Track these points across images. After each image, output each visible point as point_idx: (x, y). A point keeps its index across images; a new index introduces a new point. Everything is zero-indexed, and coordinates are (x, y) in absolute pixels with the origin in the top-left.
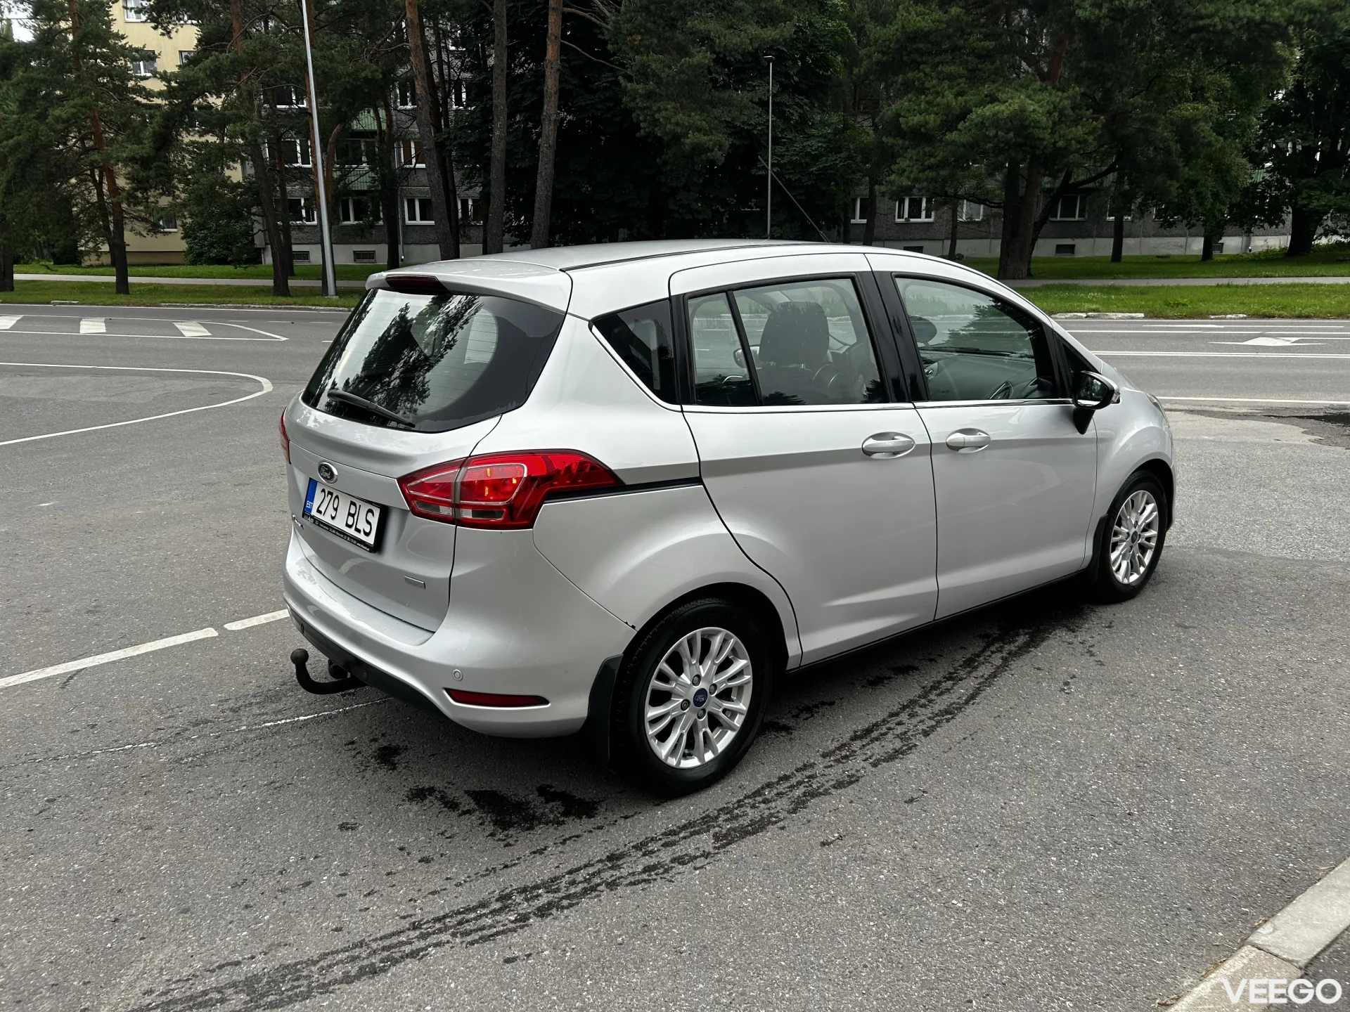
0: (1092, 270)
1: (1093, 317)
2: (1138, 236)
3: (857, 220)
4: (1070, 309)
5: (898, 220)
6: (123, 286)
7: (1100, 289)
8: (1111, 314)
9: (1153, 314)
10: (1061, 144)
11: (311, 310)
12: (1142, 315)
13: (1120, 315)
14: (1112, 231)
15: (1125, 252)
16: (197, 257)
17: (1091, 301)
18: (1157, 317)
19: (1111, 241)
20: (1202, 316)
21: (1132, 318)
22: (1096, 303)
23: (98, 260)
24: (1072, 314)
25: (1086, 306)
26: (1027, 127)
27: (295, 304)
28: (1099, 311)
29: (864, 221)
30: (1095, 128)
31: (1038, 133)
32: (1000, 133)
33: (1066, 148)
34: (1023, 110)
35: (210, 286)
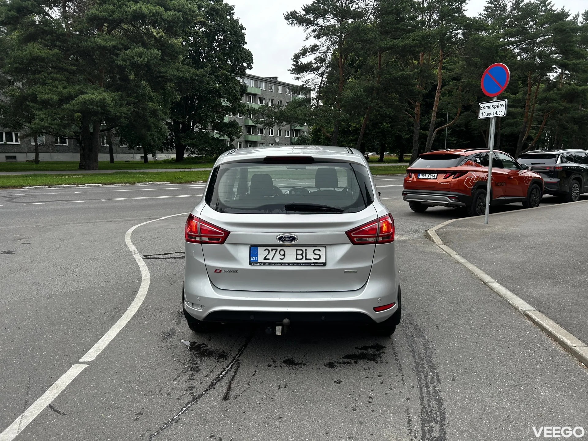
1: (151, 184)
2: (118, 153)
9: (172, 182)
10: (118, 114)
12: (169, 183)
13: (161, 183)
14: (108, 150)
15: (115, 160)
17: (148, 178)
18: (174, 183)
19: (108, 155)
20: (189, 182)
21: (166, 184)
22: (150, 178)
24: (143, 183)
25: (144, 180)
26: (105, 106)
28: (152, 182)
30: (130, 109)
31: (109, 109)
32: (95, 107)
33: (120, 116)
34: (104, 99)
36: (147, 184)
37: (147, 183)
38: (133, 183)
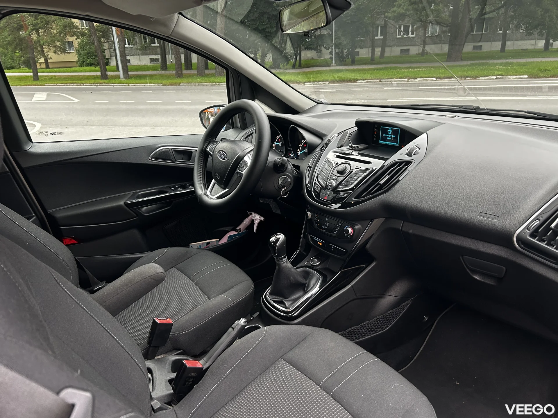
0: (491, 56)
1: (499, 78)
2: (513, 40)
3: (379, 37)
4: (487, 74)
5: (398, 36)
6: (36, 77)
7: (501, 64)
8: (509, 77)
9: (532, 76)
11: (111, 86)
12: (527, 76)
13: (514, 77)
14: (501, 38)
15: (507, 48)
16: (82, 64)
17: (498, 70)
18: (534, 77)
19: (500, 43)
21: (521, 78)
22: (501, 71)
23: (40, 66)
24: (488, 77)
25: (496, 73)
27: (104, 83)
28: (503, 75)
29: (382, 37)
35: (76, 76)
36: (493, 79)
37: (495, 77)
38: (475, 77)
